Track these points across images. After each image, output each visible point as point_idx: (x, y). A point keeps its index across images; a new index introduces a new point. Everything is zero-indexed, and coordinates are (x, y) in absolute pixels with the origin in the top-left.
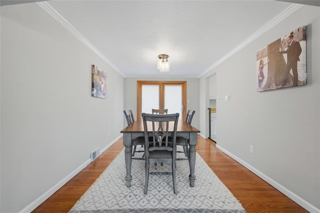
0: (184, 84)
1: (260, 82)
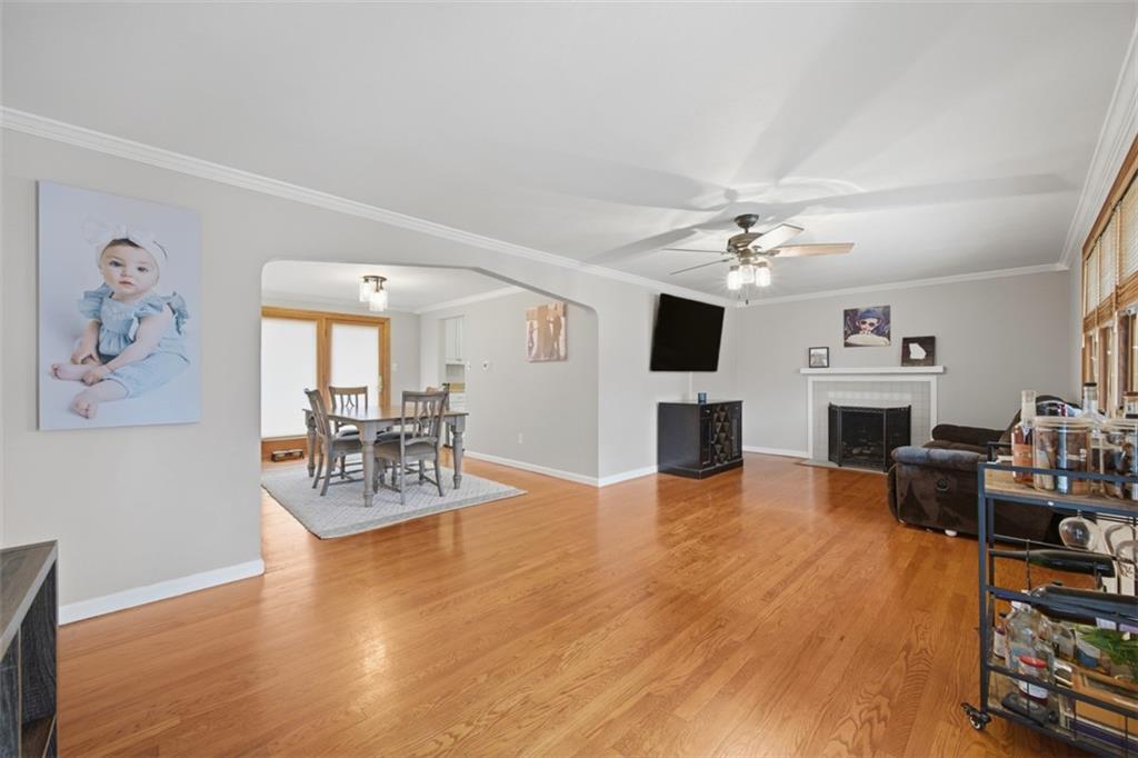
0: (383, 323)
1: (530, 349)
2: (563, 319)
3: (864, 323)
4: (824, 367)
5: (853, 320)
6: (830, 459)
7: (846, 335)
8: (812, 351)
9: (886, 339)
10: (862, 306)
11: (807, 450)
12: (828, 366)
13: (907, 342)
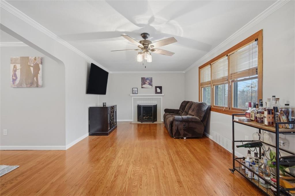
2: (40, 66)
3: (146, 82)
4: (136, 94)
5: (144, 81)
6: (138, 121)
7: (142, 85)
8: (133, 89)
9: (151, 86)
10: (146, 77)
11: (132, 119)
12: (137, 94)
13: (156, 87)
